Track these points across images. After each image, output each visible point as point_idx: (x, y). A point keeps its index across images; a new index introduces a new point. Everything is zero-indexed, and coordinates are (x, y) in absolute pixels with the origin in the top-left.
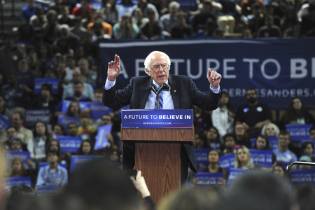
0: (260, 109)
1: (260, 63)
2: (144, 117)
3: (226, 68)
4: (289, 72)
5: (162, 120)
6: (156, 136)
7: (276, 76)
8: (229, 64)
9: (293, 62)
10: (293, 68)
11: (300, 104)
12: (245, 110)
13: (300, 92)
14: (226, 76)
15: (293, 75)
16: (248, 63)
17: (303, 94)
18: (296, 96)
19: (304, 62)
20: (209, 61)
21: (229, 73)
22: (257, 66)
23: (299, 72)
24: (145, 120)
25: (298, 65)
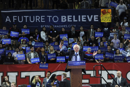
0: (55, 32)
1: (52, 17)
2: (74, 63)
3: (42, 19)
4: (61, 20)
5: (78, 64)
6: (77, 67)
7: (57, 21)
8: (43, 18)
9: (62, 17)
10: (62, 19)
11: (64, 30)
12: (51, 32)
13: (64, 26)
14: (42, 21)
15: (62, 21)
16: (49, 17)
17: (65, 26)
18: (63, 27)
19: (65, 17)
20: (36, 17)
21: (43, 20)
22: (51, 18)
23: (64, 20)
24: (74, 64)
25: (64, 18)
